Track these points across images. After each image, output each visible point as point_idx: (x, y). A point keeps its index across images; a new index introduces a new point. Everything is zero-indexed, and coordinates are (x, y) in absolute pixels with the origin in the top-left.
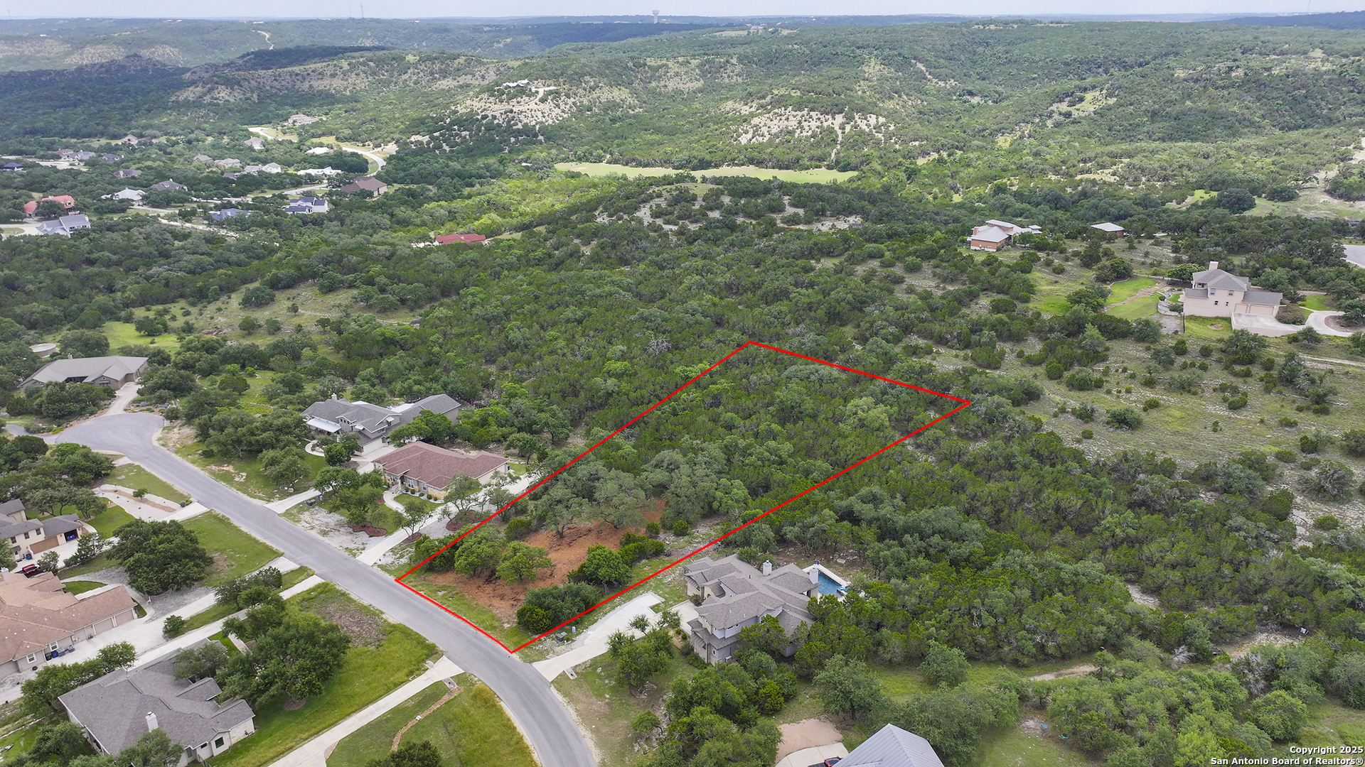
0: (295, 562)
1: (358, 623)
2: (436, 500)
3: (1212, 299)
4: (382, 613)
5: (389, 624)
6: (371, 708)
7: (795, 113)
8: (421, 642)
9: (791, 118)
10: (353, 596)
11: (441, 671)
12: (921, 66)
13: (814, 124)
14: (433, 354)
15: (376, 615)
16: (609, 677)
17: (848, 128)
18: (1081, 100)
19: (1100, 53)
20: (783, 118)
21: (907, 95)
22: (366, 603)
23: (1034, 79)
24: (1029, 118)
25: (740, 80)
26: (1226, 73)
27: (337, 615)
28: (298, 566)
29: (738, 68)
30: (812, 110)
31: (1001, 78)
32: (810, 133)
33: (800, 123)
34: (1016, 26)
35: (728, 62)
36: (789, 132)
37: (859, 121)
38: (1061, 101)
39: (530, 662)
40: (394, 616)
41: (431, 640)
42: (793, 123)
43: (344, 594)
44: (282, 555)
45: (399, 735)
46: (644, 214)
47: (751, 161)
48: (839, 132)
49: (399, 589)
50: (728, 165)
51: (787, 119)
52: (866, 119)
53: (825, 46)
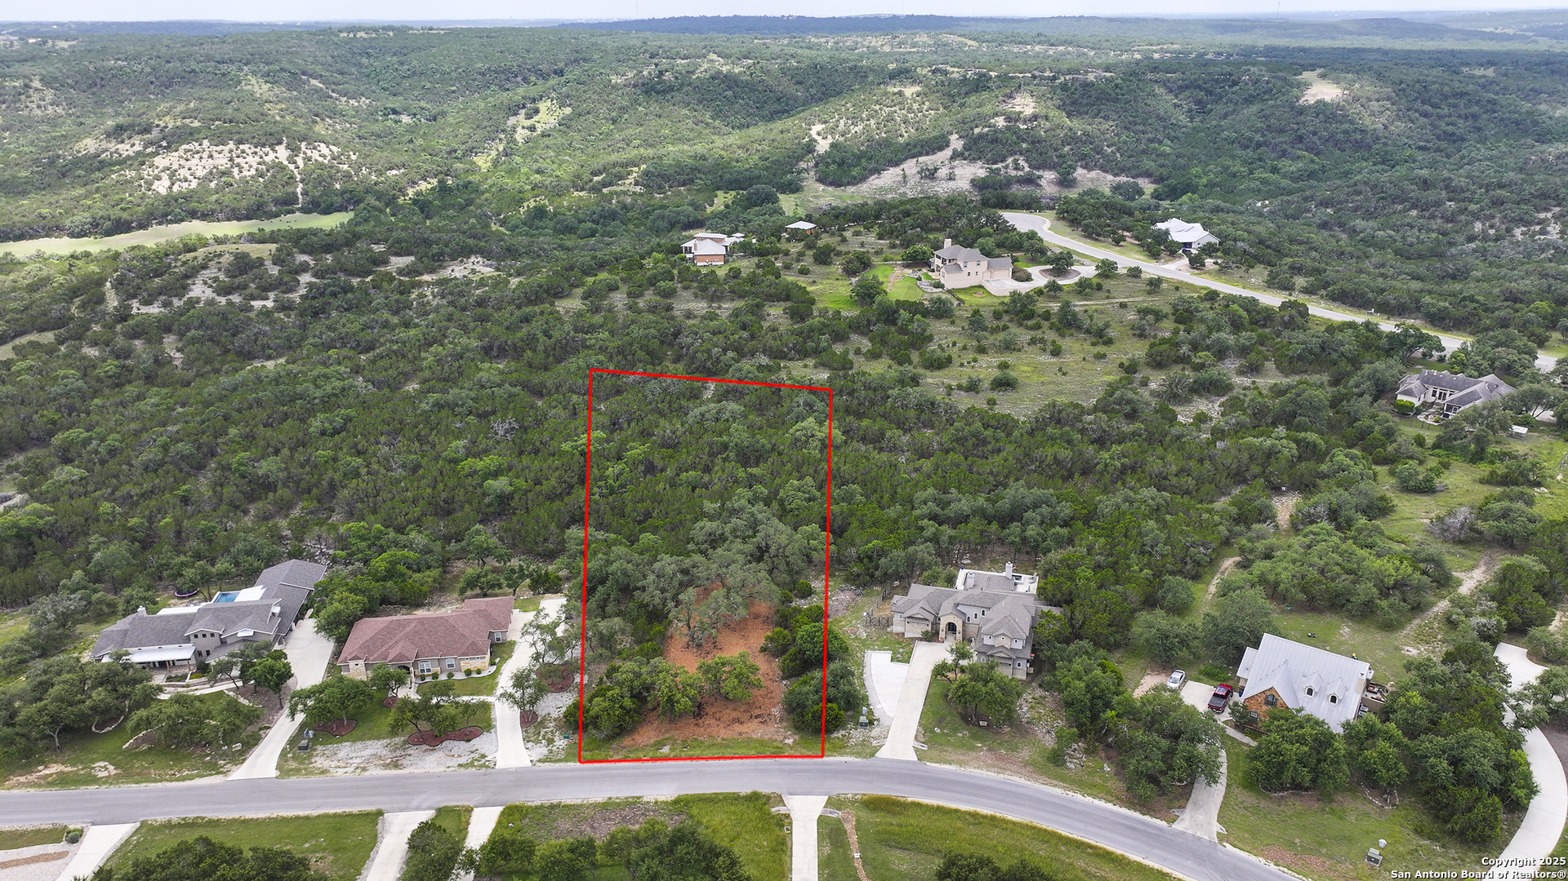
0: (416, 809)
1: (627, 821)
2: (479, 672)
3: (966, 271)
4: (638, 798)
5: (666, 803)
7: (220, 148)
8: (736, 798)
9: (216, 155)
11: (804, 808)
12: (314, 82)
13: (253, 161)
14: (131, 529)
15: (634, 804)
16: (955, 731)
17: (300, 161)
18: (537, 111)
19: (511, 61)
20: (205, 155)
21: (330, 118)
22: (598, 800)
23: (454, 92)
24: (493, 135)
25: (60, 110)
26: (658, 77)
27: (587, 828)
28: (431, 811)
29: (49, 95)
30: (240, 142)
31: (416, 93)
32: (253, 172)
33: (231, 160)
34: (391, 34)
35: (27, 86)
36: (223, 174)
37: (309, 152)
38: (516, 114)
39: (872, 755)
40: (657, 793)
41: (745, 790)
42: (222, 161)
43: (552, 807)
44: (380, 813)
46: (199, 290)
47: (193, 215)
48: (292, 167)
49: (612, 769)
50: (160, 223)
51: (211, 156)
52: (315, 148)
53: (169, 62)
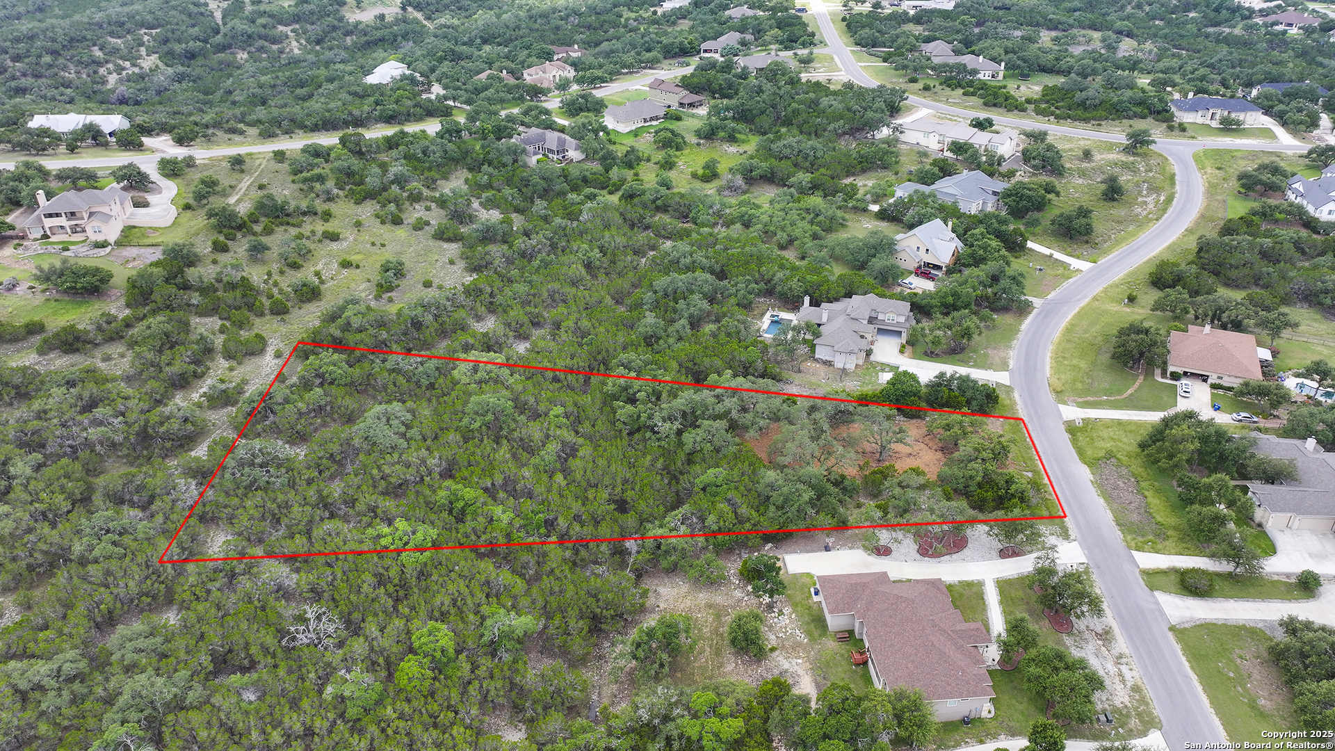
0: (1157, 603)
1: (1116, 488)
4: (1092, 483)
5: (1090, 469)
6: (1135, 418)
8: (1074, 441)
10: (1110, 516)
11: (1072, 413)
15: (1098, 485)
22: (1102, 500)
27: (1132, 506)
28: (1157, 593)
40: (1084, 474)
41: (1067, 436)
44: (1172, 629)
45: (1123, 397)
